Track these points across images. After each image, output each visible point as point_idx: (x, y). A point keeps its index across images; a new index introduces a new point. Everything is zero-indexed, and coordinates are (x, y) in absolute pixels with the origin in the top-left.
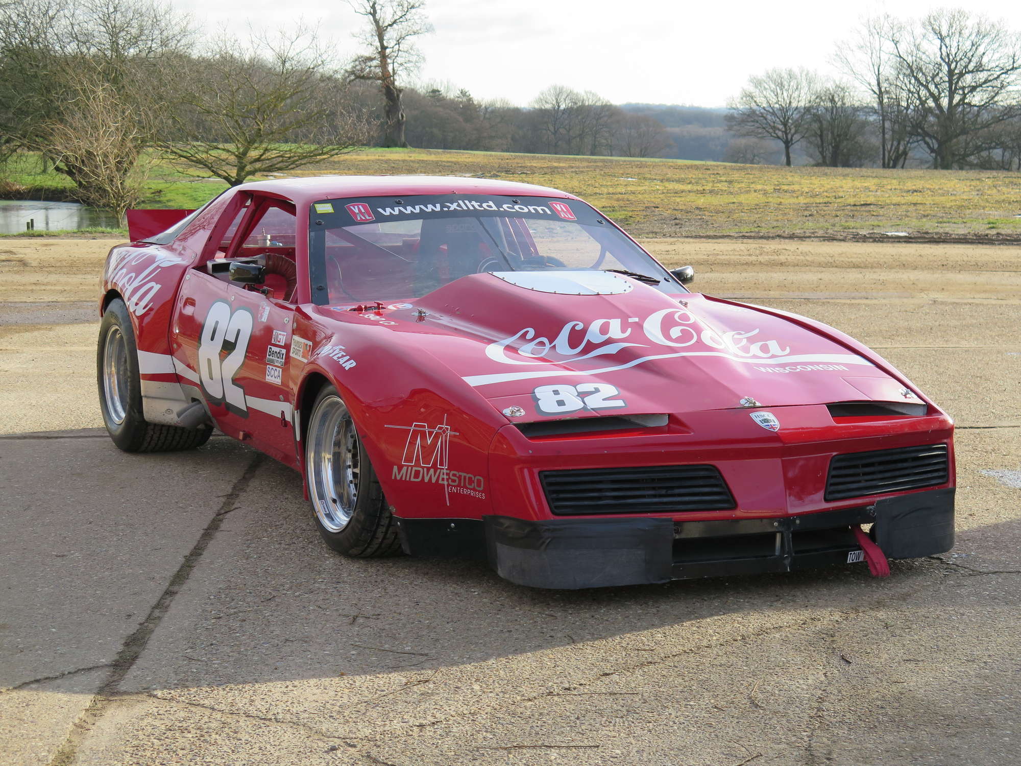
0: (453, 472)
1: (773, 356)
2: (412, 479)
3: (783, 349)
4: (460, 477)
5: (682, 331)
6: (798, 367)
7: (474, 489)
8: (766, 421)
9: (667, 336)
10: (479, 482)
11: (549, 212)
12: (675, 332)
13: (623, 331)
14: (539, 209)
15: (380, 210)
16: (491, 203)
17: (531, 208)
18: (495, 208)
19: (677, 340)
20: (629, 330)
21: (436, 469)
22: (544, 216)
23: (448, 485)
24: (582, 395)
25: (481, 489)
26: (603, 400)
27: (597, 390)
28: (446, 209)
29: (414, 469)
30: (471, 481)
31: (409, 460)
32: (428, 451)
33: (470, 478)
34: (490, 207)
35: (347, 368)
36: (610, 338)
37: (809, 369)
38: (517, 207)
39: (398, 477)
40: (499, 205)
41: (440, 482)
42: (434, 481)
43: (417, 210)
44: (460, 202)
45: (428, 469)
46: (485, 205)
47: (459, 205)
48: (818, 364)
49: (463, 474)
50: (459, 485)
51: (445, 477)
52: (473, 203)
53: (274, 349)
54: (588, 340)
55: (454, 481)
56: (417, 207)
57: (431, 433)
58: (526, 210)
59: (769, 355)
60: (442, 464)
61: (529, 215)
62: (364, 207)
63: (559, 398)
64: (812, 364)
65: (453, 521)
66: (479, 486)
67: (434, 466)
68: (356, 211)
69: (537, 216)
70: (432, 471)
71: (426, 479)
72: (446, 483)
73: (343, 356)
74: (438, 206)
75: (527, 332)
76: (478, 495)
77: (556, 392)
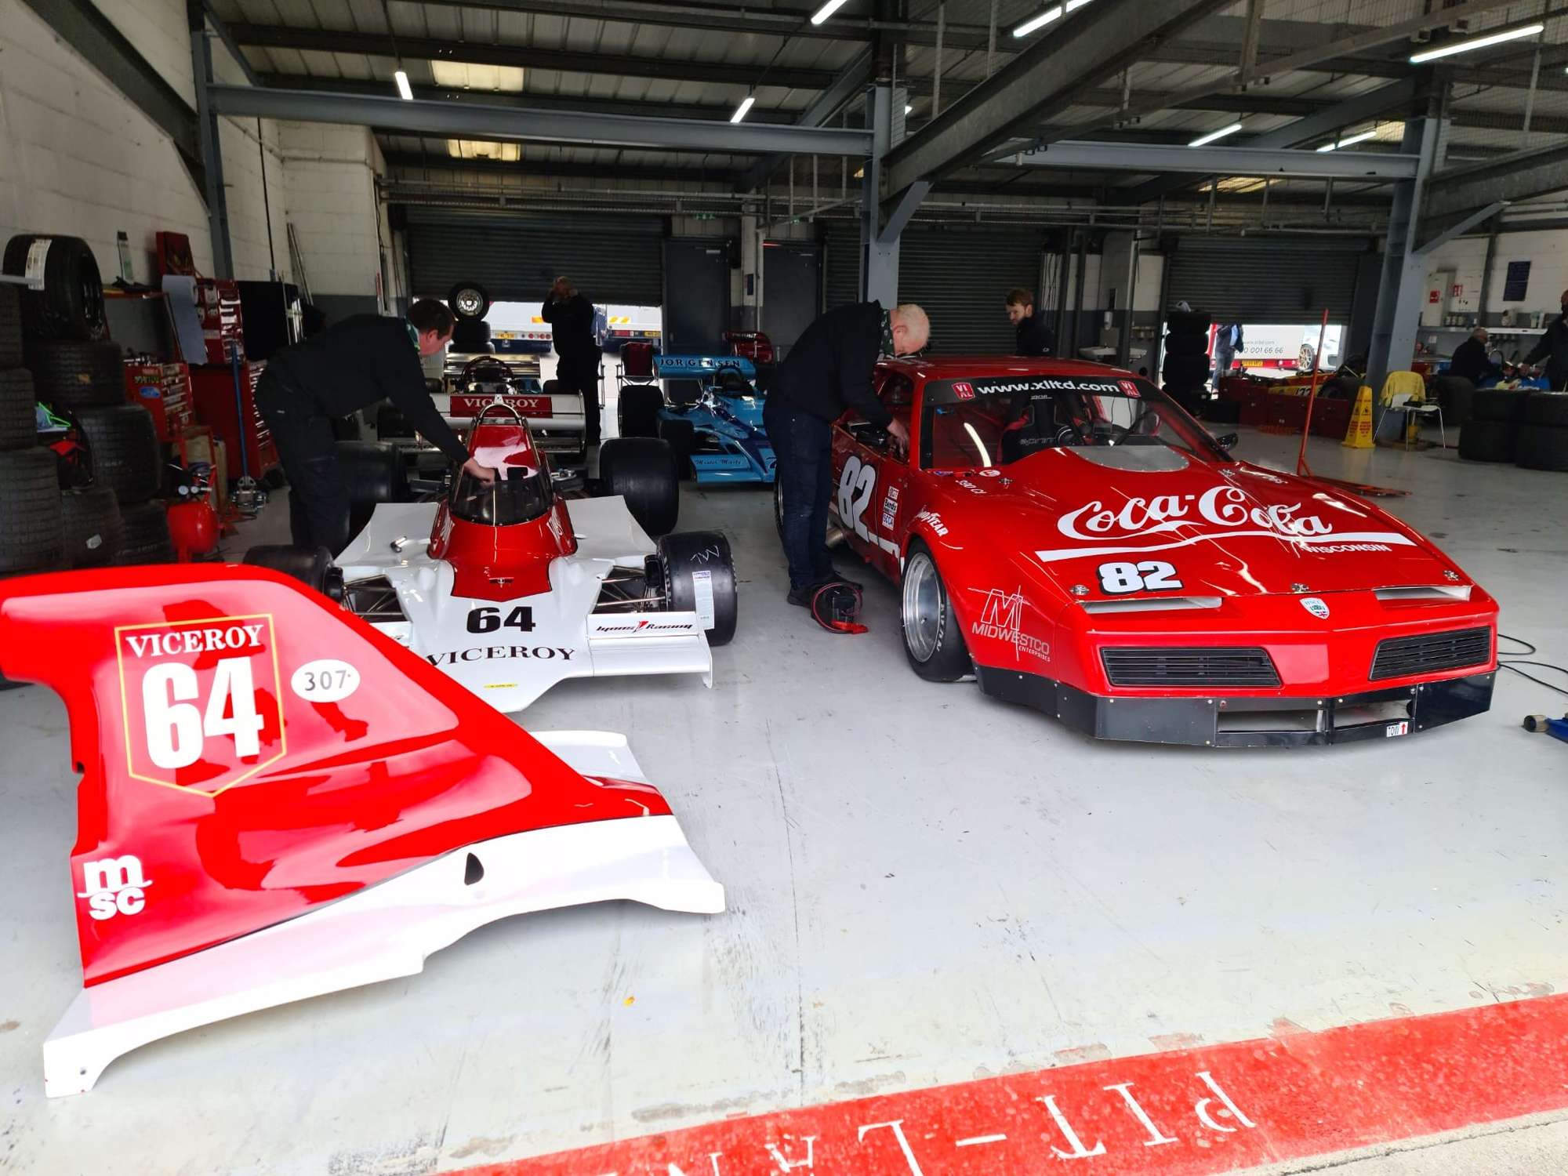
0: (1023, 635)
1: (1317, 534)
2: (989, 635)
3: (1326, 527)
4: (1029, 640)
5: (1234, 509)
6: (1343, 546)
7: (1041, 652)
8: (1317, 607)
9: (1220, 514)
10: (1045, 647)
11: (1118, 390)
12: (1228, 510)
13: (1181, 509)
14: (1110, 387)
15: (980, 389)
16: (1070, 383)
17: (1103, 387)
18: (1073, 387)
19: (1230, 519)
20: (1186, 508)
21: (1009, 630)
22: (1114, 394)
23: (1019, 645)
24: (1143, 574)
25: (1047, 653)
26: (1163, 580)
27: (1156, 569)
28: (1033, 388)
29: (991, 627)
30: (1038, 645)
31: (987, 618)
32: (1003, 614)
33: (1038, 643)
34: (1069, 386)
35: (940, 535)
36: (1169, 516)
37: (1353, 550)
38: (1091, 386)
39: (977, 632)
40: (1077, 385)
41: (1012, 641)
42: (1007, 639)
43: (1010, 390)
44: (1045, 382)
45: (1003, 629)
46: (1065, 385)
47: (1044, 385)
48: (1361, 543)
49: (1032, 638)
50: (1028, 646)
51: (1017, 637)
52: (1056, 383)
53: (890, 501)
54: (1149, 517)
55: (1023, 642)
56: (1010, 386)
57: (1006, 600)
58: (1099, 389)
59: (1312, 532)
60: (1014, 627)
61: (1102, 393)
62: (967, 386)
63: (1121, 576)
64: (1355, 543)
65: (1022, 674)
66: (1045, 650)
67: (1008, 627)
68: (961, 390)
69: (1107, 393)
70: (1005, 631)
71: (1001, 638)
72: (1017, 642)
73: (938, 523)
74: (1027, 385)
75: (1095, 505)
76: (1044, 658)
77: (1119, 571)
